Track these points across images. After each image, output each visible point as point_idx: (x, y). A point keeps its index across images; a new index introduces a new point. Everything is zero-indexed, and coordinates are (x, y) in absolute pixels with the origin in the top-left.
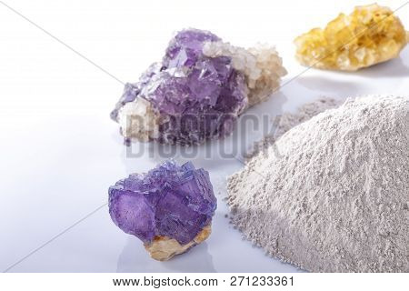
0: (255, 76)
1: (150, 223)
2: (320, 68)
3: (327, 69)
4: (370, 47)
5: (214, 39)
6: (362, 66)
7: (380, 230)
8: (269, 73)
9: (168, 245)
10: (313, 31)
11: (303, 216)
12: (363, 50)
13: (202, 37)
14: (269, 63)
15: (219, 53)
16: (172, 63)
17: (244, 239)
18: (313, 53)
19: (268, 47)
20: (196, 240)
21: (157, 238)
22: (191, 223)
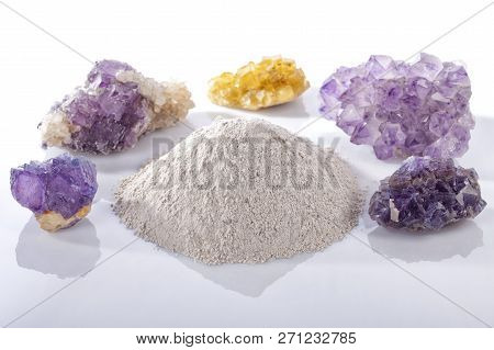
0: (160, 102)
1: (41, 198)
2: (227, 106)
3: (232, 107)
4: (269, 90)
5: (127, 68)
6: (260, 105)
7: (223, 218)
8: (175, 102)
9: (55, 218)
10: (224, 75)
11: (166, 204)
12: (262, 92)
13: (117, 65)
14: (176, 94)
15: (130, 79)
16: (92, 86)
17: (121, 222)
18: (221, 92)
19: (179, 82)
20: (77, 216)
21: (46, 212)
22: (73, 201)
